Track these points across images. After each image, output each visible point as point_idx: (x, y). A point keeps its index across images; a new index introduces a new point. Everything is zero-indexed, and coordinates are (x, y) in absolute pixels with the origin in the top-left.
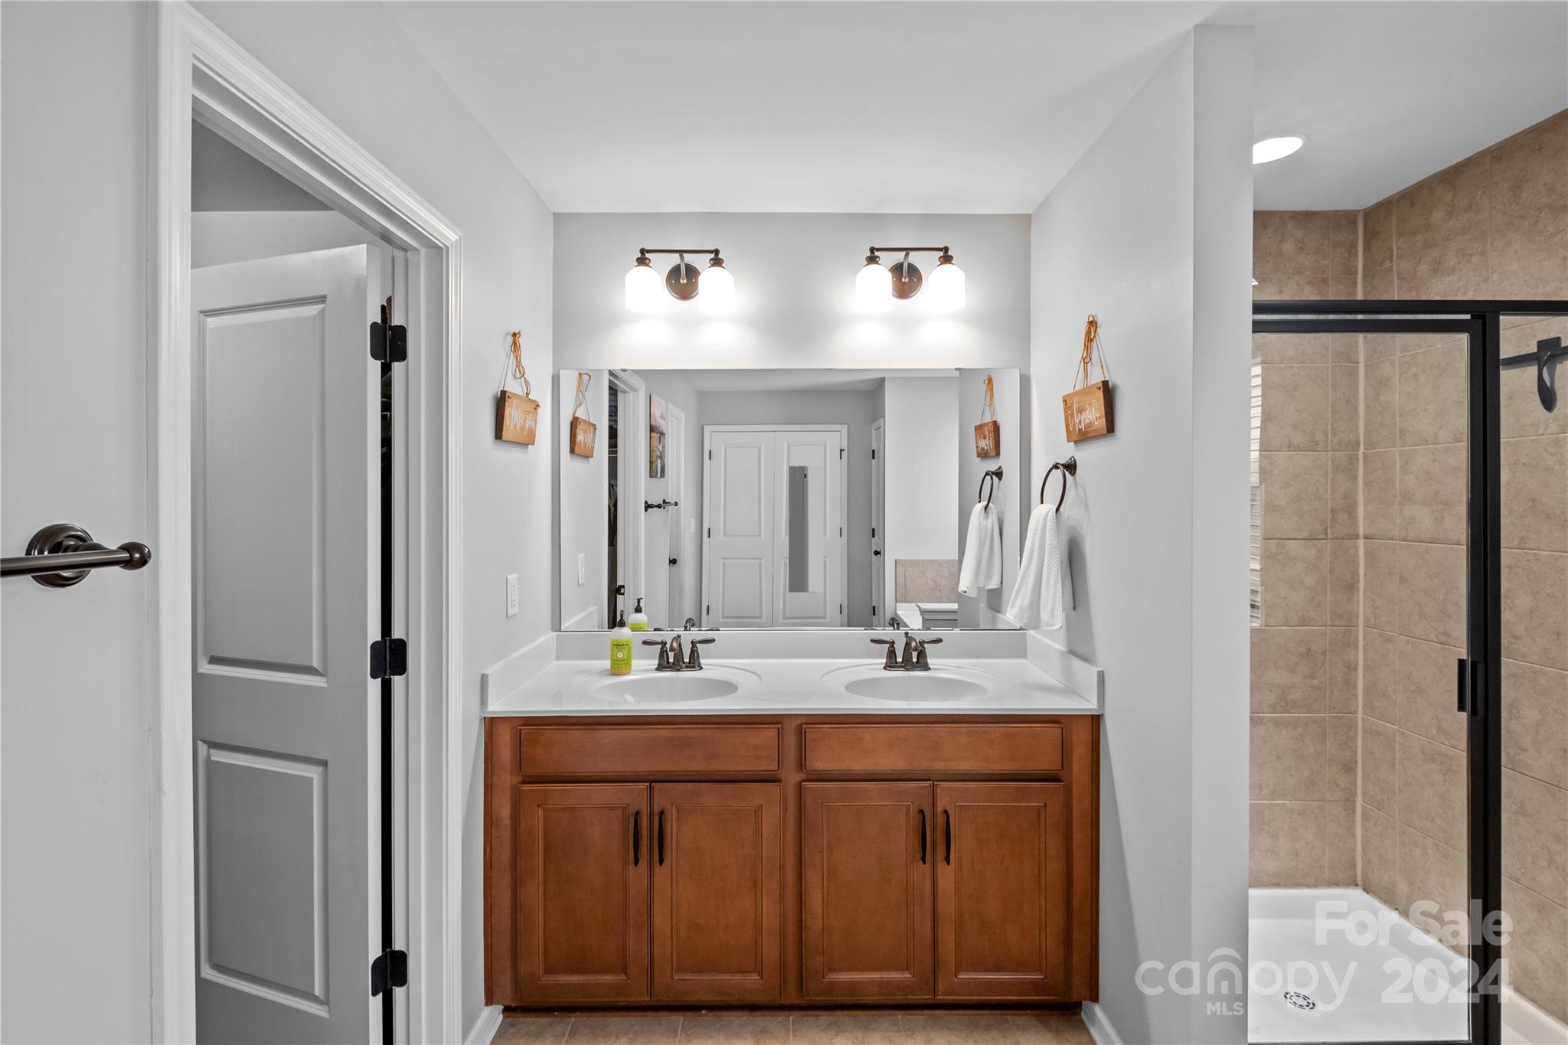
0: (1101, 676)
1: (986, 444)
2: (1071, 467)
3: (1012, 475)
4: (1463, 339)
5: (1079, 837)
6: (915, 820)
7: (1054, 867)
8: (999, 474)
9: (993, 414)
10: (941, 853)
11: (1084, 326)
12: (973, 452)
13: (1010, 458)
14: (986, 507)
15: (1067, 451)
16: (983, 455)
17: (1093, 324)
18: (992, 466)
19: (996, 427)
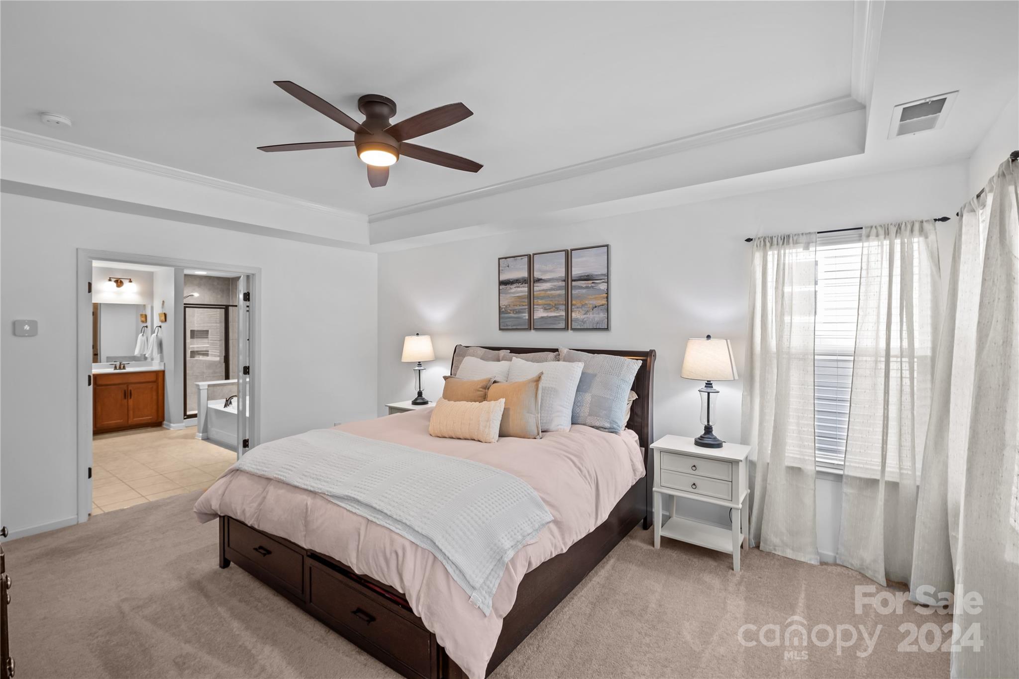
0: (165, 364)
1: (143, 319)
2: (160, 327)
3: (149, 327)
4: (224, 310)
5: (160, 392)
6: (123, 392)
7: (155, 397)
8: (147, 327)
9: (145, 312)
10: (129, 397)
11: (162, 302)
12: (140, 321)
13: (149, 324)
14: (143, 335)
15: (160, 324)
16: (143, 322)
17: (163, 302)
18: (145, 325)
19: (146, 316)
